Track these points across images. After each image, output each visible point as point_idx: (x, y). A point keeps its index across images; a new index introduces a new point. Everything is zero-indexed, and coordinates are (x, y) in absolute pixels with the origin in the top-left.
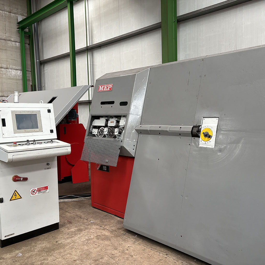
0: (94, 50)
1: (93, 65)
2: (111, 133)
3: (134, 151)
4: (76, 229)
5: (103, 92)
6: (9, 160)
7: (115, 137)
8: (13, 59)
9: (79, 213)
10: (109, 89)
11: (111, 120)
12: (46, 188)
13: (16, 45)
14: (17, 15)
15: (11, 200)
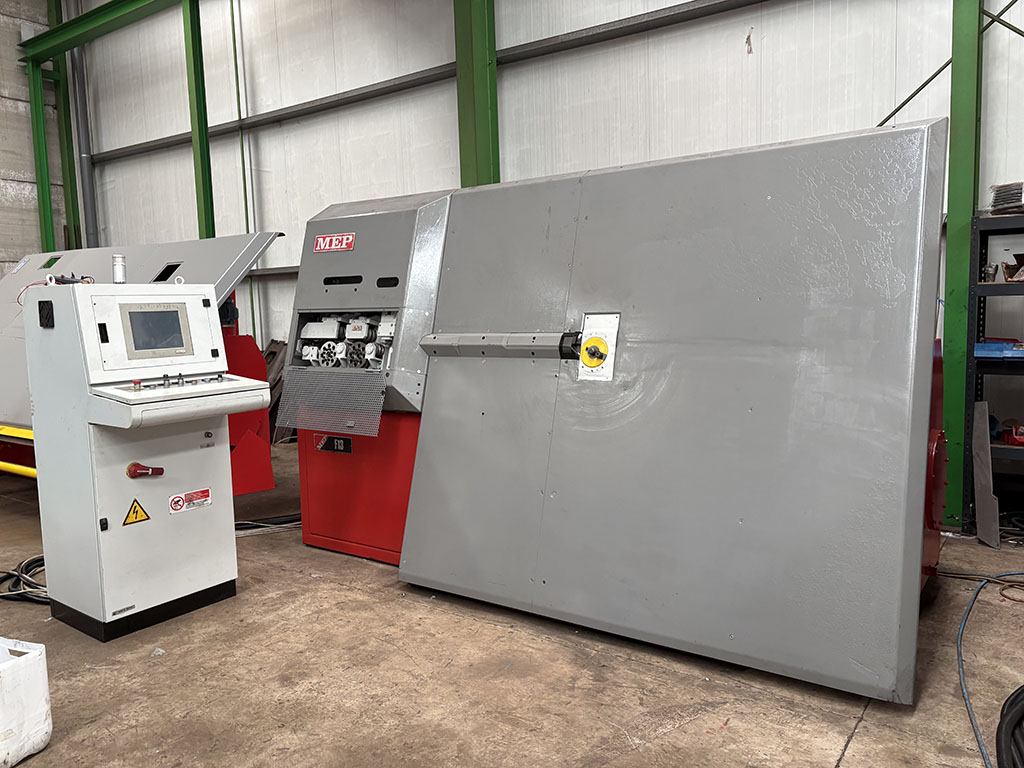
0: (262, 130)
1: (259, 172)
2: (355, 356)
3: (420, 396)
4: (281, 592)
5: (330, 252)
6: (133, 422)
7: (367, 364)
8: (12, 149)
9: (274, 560)
10: (344, 246)
11: (353, 323)
12: (205, 494)
13: (17, 108)
14: (18, 21)
15: (124, 524)
